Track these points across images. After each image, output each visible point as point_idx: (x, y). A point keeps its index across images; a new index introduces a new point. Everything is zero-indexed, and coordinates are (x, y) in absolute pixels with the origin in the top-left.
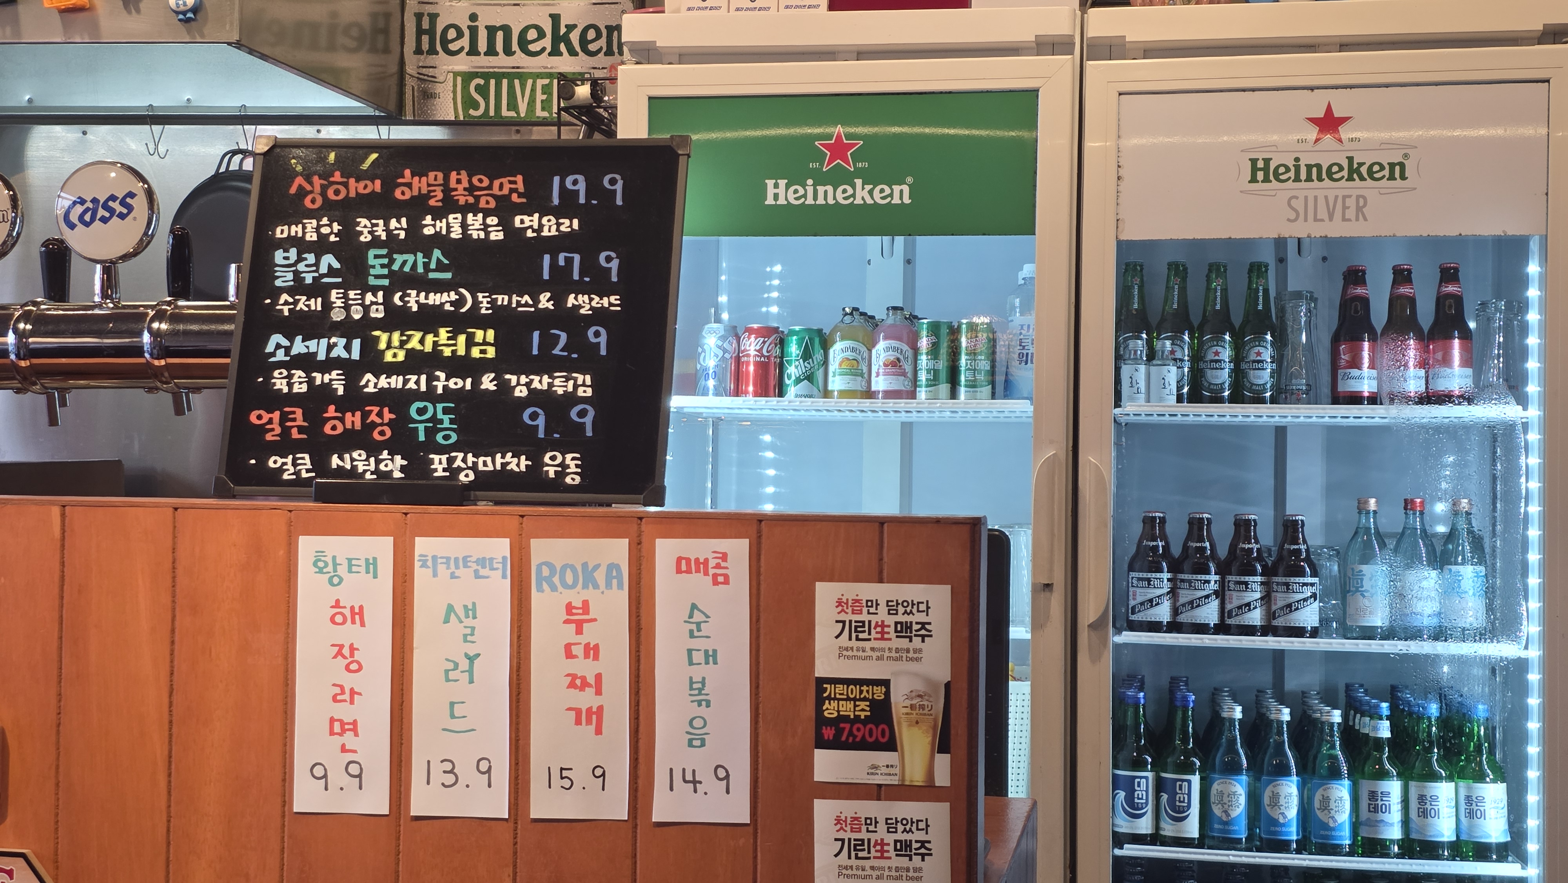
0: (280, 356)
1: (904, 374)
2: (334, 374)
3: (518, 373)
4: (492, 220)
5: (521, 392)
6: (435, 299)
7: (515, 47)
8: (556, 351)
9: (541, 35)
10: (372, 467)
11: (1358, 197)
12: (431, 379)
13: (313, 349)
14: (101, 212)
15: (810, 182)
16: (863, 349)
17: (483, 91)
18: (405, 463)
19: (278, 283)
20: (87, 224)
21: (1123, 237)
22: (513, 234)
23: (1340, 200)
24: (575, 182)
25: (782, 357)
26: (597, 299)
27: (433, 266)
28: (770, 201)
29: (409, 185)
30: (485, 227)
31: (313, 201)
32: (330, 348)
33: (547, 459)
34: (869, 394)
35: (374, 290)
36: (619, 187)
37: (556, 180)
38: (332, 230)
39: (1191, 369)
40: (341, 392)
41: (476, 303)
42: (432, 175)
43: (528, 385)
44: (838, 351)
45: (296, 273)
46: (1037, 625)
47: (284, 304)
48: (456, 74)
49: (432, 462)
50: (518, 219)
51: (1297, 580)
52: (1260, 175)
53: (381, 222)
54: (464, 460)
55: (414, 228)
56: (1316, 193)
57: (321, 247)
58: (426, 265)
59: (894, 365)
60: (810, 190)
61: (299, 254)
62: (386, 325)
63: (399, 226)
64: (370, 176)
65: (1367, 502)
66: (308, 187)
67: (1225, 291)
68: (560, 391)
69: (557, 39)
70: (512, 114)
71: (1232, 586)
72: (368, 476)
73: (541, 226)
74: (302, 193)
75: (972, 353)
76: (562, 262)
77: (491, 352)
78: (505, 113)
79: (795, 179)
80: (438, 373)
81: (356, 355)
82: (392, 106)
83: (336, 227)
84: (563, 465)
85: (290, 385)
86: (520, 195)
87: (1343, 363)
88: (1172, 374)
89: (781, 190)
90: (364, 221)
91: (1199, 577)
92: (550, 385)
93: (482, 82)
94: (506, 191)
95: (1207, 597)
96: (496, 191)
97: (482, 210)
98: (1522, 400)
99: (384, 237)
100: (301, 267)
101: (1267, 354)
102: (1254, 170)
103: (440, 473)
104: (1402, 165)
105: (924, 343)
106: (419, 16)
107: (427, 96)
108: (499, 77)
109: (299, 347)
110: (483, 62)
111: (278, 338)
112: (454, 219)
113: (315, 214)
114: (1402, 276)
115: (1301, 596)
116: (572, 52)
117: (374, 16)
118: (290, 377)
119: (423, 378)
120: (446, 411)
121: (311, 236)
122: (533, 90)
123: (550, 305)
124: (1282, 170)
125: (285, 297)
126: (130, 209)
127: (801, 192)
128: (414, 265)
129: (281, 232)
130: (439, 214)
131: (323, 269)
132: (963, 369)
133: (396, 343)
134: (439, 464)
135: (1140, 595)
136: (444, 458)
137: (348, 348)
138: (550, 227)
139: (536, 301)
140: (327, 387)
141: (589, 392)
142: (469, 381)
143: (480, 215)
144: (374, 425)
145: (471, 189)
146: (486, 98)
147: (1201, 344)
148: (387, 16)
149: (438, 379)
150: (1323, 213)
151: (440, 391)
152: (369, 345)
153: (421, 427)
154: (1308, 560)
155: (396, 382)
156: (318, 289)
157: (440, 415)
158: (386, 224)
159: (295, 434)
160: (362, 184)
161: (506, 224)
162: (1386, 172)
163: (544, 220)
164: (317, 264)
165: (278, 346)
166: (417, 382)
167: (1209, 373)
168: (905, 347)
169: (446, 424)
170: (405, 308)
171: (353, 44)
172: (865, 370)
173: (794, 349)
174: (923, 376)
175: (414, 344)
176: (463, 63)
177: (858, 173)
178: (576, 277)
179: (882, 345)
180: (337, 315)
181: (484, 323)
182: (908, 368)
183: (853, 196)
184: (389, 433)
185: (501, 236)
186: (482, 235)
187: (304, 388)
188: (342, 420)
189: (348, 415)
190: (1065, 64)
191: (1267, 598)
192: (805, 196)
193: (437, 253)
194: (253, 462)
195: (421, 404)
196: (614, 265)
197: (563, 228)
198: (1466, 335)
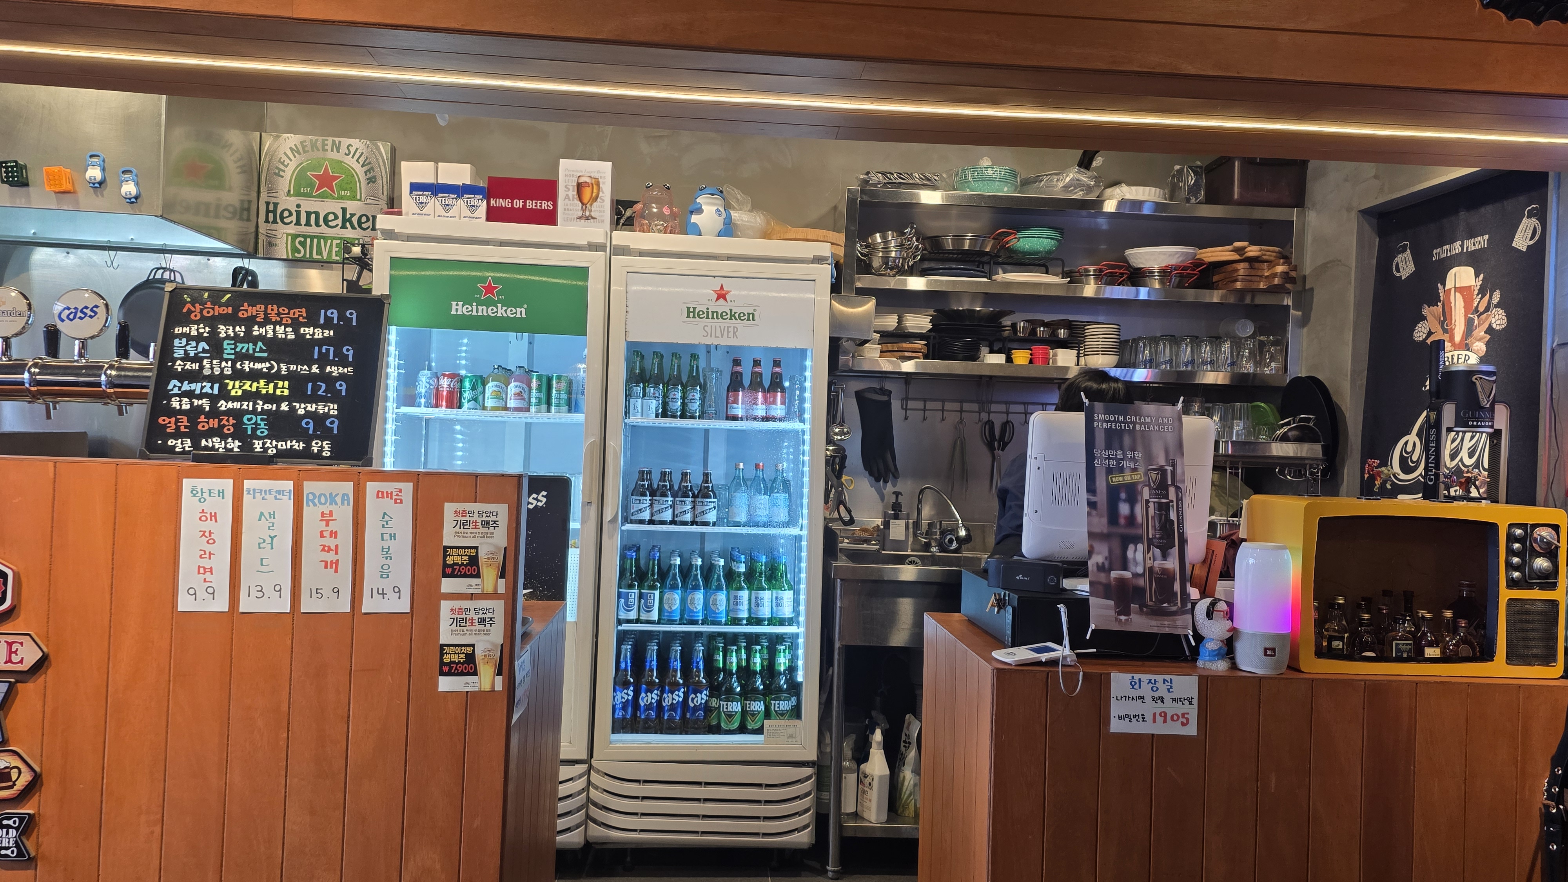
0: (176, 391)
1: (524, 399)
2: (204, 400)
3: (300, 403)
4: (289, 329)
5: (301, 412)
6: (258, 366)
7: (321, 222)
8: (320, 393)
9: (336, 217)
10: (223, 446)
11: (734, 327)
12: (255, 404)
13: (193, 388)
15: (475, 304)
16: (503, 386)
17: (303, 244)
18: (240, 444)
19: (175, 355)
21: (629, 339)
22: (300, 337)
23: (726, 328)
24: (332, 313)
25: (461, 389)
26: (341, 369)
27: (258, 350)
28: (453, 312)
29: (246, 311)
30: (285, 333)
31: (196, 316)
32: (202, 388)
33: (313, 444)
34: (506, 409)
35: (227, 361)
36: (354, 316)
37: (323, 311)
38: (205, 331)
39: (663, 402)
40: (207, 409)
41: (279, 369)
42: (258, 306)
43: (305, 408)
44: (491, 387)
45: (186, 351)
46: (583, 522)
47: (179, 366)
48: (288, 235)
49: (254, 444)
50: (302, 329)
51: (707, 500)
52: (691, 315)
53: (231, 328)
54: (271, 443)
55: (248, 332)
56: (716, 324)
57: (199, 338)
58: (254, 350)
59: (519, 395)
60: (475, 308)
61: (187, 341)
62: (230, 378)
63: (241, 330)
64: (227, 304)
65: (739, 465)
66: (193, 309)
67: (679, 366)
68: (321, 412)
69: (344, 220)
70: (319, 257)
71: (678, 503)
72: (221, 450)
73: (314, 333)
74: (190, 312)
75: (558, 390)
76: (324, 351)
77: (286, 392)
78: (315, 256)
79: (467, 302)
80: (258, 401)
81: (216, 392)
82: (251, 249)
83: (207, 329)
84: (322, 447)
85: (181, 405)
86: (304, 318)
87: (730, 402)
88: (653, 404)
89: (460, 307)
90: (222, 327)
91: (663, 498)
92: (316, 409)
93: (302, 239)
94: (296, 316)
95: (666, 508)
96: (291, 315)
97: (284, 324)
98: (803, 421)
99: (232, 335)
100: (188, 348)
101: (697, 396)
102: (689, 312)
103: (258, 449)
104: (753, 314)
105: (534, 383)
106: (268, 204)
107: (271, 244)
108: (312, 238)
109: (186, 386)
110: (303, 229)
111: (174, 382)
112: (270, 328)
113: (197, 323)
114: (757, 363)
115: (708, 508)
116: (353, 227)
117: (242, 201)
118: (181, 401)
119: (251, 403)
120: (262, 420)
121: (194, 333)
122: (331, 245)
123: (317, 371)
124: (701, 313)
125: (179, 362)
126: (96, 313)
127: (470, 308)
128: (248, 350)
129: (178, 330)
130: (261, 325)
131: (200, 349)
132: (553, 398)
133: (237, 386)
134: (258, 445)
135: (635, 507)
136: (261, 442)
137: (212, 388)
138: (319, 334)
139: (310, 369)
140: (200, 408)
141: (336, 413)
142: (275, 406)
143: (283, 327)
144: (224, 426)
145: (279, 314)
146: (305, 248)
147: (668, 390)
148: (250, 202)
149: (258, 404)
150: (718, 334)
151: (259, 410)
152: (223, 388)
153: (249, 427)
154: (712, 491)
155: (237, 405)
156: (197, 359)
157: (259, 422)
158: (234, 329)
159: (183, 429)
160: (222, 308)
161: (296, 331)
162: (746, 317)
163: (316, 330)
164: (197, 347)
165: (175, 386)
166: (248, 406)
167: (671, 404)
168: (525, 386)
169: (262, 426)
170: (242, 370)
171: (230, 215)
172: (504, 396)
173: (467, 384)
174: (533, 400)
175: (247, 387)
176: (292, 229)
177: (499, 301)
178: (331, 358)
179: (513, 384)
180: (207, 372)
181: (283, 378)
182: (526, 396)
183: (497, 312)
184: (232, 430)
185: (293, 337)
186: (284, 336)
187: (188, 407)
188: (208, 423)
189: (211, 420)
190: (602, 256)
191: (693, 508)
192: (472, 311)
193: (260, 344)
194: (160, 442)
195: (249, 416)
196: (351, 353)
197: (325, 335)
198: (783, 390)
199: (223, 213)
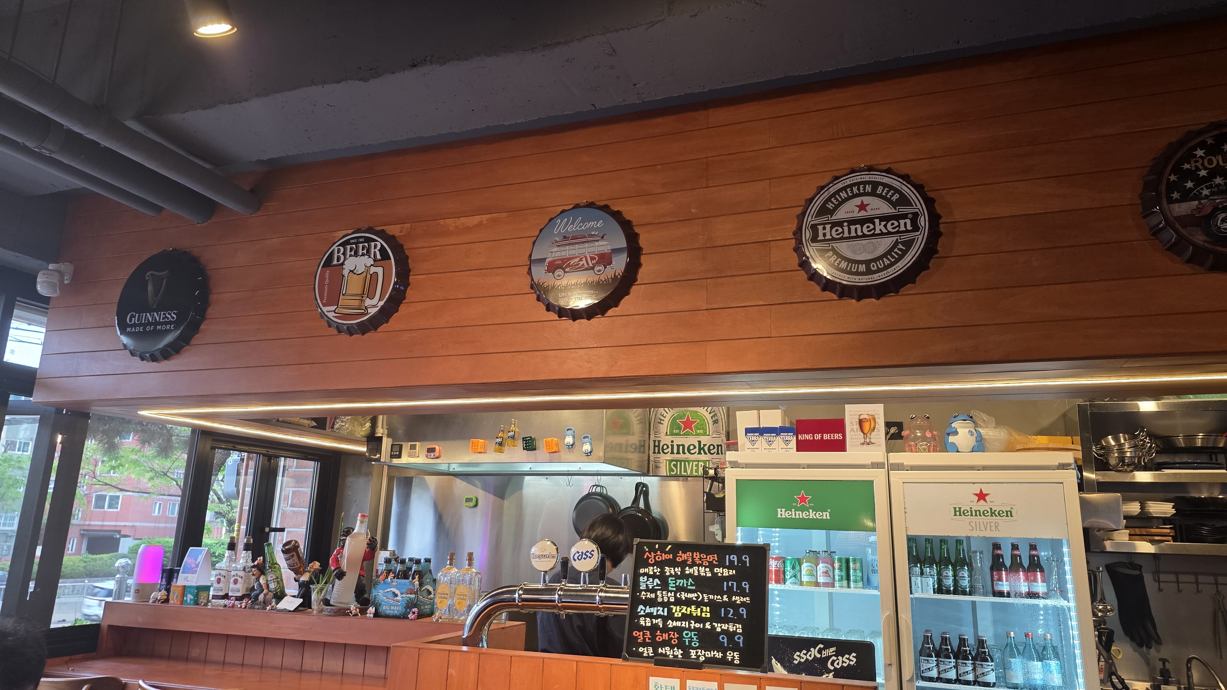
0: (642, 613)
1: (830, 576)
2: (659, 620)
3: (718, 623)
4: (707, 569)
5: (719, 630)
6: (690, 596)
7: (686, 451)
8: (729, 616)
9: (695, 447)
10: (672, 653)
11: (995, 523)
12: (690, 623)
13: (652, 611)
14: (584, 556)
15: (793, 510)
16: (814, 566)
17: (675, 466)
18: (682, 652)
19: (641, 588)
20: (580, 560)
21: (909, 534)
22: (714, 575)
23: (989, 523)
24: (733, 558)
25: (784, 568)
26: (742, 598)
27: (689, 584)
28: (779, 516)
29: (681, 556)
30: (705, 572)
31: (652, 561)
32: (658, 611)
33: (728, 654)
34: (817, 584)
35: (671, 592)
36: (748, 560)
37: (727, 556)
38: (657, 570)
39: (938, 578)
40: (661, 626)
41: (703, 598)
42: (688, 553)
43: (721, 627)
44: (805, 566)
45: (647, 585)
46: (887, 679)
47: (643, 595)
48: (666, 460)
49: (691, 653)
50: (715, 569)
51: (985, 663)
52: (958, 513)
53: (672, 569)
54: (701, 653)
55: (683, 571)
56: (980, 520)
57: (654, 576)
58: (687, 584)
59: (826, 573)
60: (793, 513)
61: (647, 578)
62: (675, 604)
63: (678, 570)
64: (669, 553)
65: (1010, 633)
66: (650, 556)
67: (948, 550)
68: (731, 630)
69: (700, 449)
70: (686, 474)
71: (960, 664)
72: (671, 656)
73: (723, 572)
74: (648, 558)
75: (855, 570)
76: (730, 585)
77: (708, 615)
78: (683, 473)
79: (788, 509)
80: (692, 621)
81: (666, 614)
82: (645, 471)
83: (659, 570)
84: (733, 656)
85: (645, 623)
86: (716, 561)
87: (995, 579)
88: (930, 581)
89: (783, 513)
90: (667, 568)
91: (947, 660)
92: (728, 628)
93: (675, 463)
94: (711, 560)
95: (951, 668)
96: (708, 560)
97: (704, 566)
98: (1066, 598)
99: (673, 574)
100: (648, 583)
101: (966, 574)
102: (955, 511)
103: (694, 657)
104: (1011, 512)
105: (837, 565)
106: (655, 441)
107: (657, 467)
108: (681, 461)
109: (648, 610)
110: (675, 456)
111: (641, 607)
112: (695, 568)
113: (653, 565)
114: (1015, 547)
115: (988, 670)
116: (705, 453)
117: (640, 441)
118: (645, 620)
119: (687, 622)
120: (695, 635)
121: (651, 573)
122: (692, 466)
123: (727, 600)
124: (966, 512)
125: (643, 593)
126: (593, 555)
127: (790, 513)
128: (683, 584)
129: (642, 571)
130: (691, 567)
131: (655, 584)
132: (851, 575)
133: (678, 610)
134: (693, 653)
135: (925, 666)
136: (695, 651)
137: (663, 611)
138: (726, 573)
139: (722, 598)
140: (657, 624)
141: (741, 631)
142: (702, 624)
143: (704, 568)
144: (672, 639)
145: (700, 559)
146: (677, 468)
147: (941, 569)
148: (645, 441)
149: (692, 623)
150: (982, 528)
151: (692, 628)
152: (670, 610)
153: (687, 640)
154: (989, 655)
155: (678, 624)
156: (653, 591)
157: (693, 636)
158: (674, 569)
159: (647, 640)
160: (667, 555)
161: (712, 571)
162: (1005, 514)
163: (724, 570)
164: (653, 582)
165: (641, 609)
166: (685, 624)
167: (944, 580)
168: (830, 566)
169: (695, 639)
170: (681, 598)
171: (633, 450)
172: (815, 574)
173: (788, 563)
174: (837, 578)
175: (684, 611)
176: (669, 457)
177: (810, 508)
178: (735, 590)
179: (821, 565)
180: (660, 600)
181: (706, 605)
182: (831, 574)
183: (809, 515)
184: (677, 642)
185: (710, 575)
186: (704, 575)
187: (650, 624)
188: (662, 636)
189: (664, 634)
190: (883, 472)
191: (974, 669)
192: (792, 515)
193: (690, 580)
194: (634, 649)
195: (686, 632)
196: (747, 586)
197: (730, 573)
198: (1042, 571)
199: (629, 449)
